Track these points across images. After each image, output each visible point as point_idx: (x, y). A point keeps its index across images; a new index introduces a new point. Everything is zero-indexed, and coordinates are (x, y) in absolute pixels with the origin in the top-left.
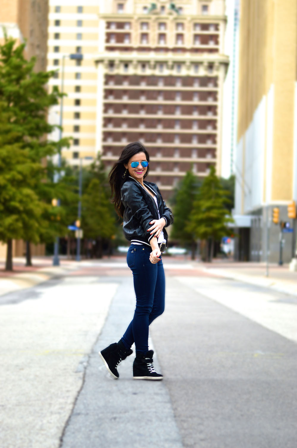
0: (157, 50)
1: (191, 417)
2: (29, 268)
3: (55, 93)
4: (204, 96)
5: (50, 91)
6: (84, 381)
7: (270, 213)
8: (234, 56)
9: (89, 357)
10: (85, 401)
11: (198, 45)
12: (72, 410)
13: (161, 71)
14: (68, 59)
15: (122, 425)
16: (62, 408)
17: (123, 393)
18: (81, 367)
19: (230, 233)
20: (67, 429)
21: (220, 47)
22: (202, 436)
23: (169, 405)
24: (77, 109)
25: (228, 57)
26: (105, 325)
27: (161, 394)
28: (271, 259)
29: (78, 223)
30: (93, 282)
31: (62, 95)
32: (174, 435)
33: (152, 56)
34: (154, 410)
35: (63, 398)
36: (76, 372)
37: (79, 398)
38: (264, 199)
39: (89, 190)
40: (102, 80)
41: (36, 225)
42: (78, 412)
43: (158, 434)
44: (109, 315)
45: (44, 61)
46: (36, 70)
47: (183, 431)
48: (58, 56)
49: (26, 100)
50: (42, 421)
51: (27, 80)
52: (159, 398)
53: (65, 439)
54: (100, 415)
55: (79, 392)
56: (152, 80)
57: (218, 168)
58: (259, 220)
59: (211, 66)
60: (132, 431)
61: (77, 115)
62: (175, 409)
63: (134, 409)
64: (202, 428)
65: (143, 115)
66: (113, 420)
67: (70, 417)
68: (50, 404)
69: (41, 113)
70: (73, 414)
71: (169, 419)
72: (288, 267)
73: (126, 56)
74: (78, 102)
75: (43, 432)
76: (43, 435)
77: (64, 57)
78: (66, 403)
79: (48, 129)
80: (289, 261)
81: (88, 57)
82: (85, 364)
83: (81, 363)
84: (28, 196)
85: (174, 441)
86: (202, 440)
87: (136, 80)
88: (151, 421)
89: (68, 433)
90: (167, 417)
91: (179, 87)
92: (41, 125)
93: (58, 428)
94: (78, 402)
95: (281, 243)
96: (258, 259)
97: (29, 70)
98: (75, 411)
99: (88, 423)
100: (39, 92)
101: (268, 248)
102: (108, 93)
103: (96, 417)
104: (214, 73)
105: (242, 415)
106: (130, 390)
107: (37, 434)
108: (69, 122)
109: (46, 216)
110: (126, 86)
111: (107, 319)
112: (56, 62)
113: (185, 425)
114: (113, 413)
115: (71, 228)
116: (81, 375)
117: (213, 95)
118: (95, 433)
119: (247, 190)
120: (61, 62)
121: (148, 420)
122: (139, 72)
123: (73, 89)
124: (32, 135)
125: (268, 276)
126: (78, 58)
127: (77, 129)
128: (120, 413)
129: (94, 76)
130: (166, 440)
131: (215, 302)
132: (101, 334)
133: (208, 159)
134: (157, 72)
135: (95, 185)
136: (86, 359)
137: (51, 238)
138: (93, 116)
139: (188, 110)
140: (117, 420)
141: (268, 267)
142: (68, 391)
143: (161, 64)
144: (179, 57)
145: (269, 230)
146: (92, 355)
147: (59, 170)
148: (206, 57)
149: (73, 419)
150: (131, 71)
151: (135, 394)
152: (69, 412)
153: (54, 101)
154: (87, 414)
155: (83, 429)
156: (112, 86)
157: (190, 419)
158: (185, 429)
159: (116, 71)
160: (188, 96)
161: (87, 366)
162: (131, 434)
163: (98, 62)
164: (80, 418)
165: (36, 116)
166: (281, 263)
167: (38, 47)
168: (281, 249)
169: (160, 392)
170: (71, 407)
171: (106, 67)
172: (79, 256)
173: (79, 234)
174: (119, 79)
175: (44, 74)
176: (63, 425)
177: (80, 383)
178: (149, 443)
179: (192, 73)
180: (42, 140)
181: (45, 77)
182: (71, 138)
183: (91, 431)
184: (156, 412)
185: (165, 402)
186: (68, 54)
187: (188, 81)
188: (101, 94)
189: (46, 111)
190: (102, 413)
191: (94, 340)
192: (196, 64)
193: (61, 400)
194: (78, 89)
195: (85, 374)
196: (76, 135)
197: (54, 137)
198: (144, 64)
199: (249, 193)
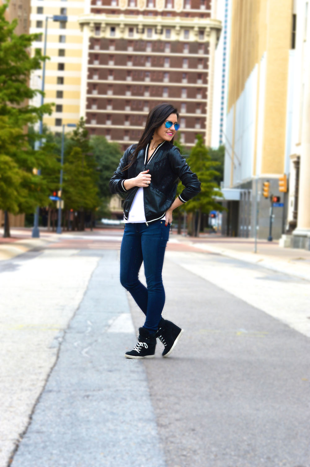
0: (145, 13)
1: (167, 396)
2: (7, 240)
3: (38, 57)
4: (194, 62)
5: (33, 55)
6: (58, 357)
7: (260, 186)
8: (226, 21)
9: (65, 332)
10: (58, 378)
11: (188, 9)
12: (44, 387)
13: (149, 36)
14: (51, 21)
15: (95, 403)
16: (33, 385)
17: (98, 371)
18: (56, 343)
19: (218, 206)
20: (37, 407)
21: (212, 11)
22: (178, 416)
23: (145, 384)
24: (61, 74)
25: (220, 22)
26: (83, 299)
27: (138, 372)
28: (259, 235)
29: (60, 193)
30: (73, 255)
31: (44, 59)
32: (149, 415)
33: (140, 20)
34: (129, 388)
35: (36, 374)
36: (50, 348)
37: (52, 375)
38: (255, 173)
39: (70, 158)
40: (87, 43)
41: (15, 193)
42: (50, 389)
43: (131, 413)
44: (88, 289)
45: (27, 23)
46: (17, 32)
47: (158, 411)
48: (41, 17)
49: (7, 64)
50: (11, 398)
51: (8, 42)
52: (135, 376)
53: (34, 417)
54: (73, 393)
55: (52, 369)
56: (140, 45)
57: (207, 138)
58: (249, 193)
59: (202, 31)
60: (105, 410)
61: (61, 80)
62: (151, 388)
63: (109, 387)
64: (177, 407)
65: (129, 81)
66: (86, 398)
67: (41, 394)
68: (21, 381)
69: (22, 77)
70: (45, 390)
71: (144, 398)
72: (277, 244)
73: (113, 19)
74: (61, 67)
75: (12, 409)
76: (11, 412)
77: (47, 19)
78: (38, 379)
79: (29, 94)
80: (279, 237)
81: (73, 19)
82: (60, 339)
83: (56, 338)
84: (6, 163)
85: (148, 420)
86: (177, 420)
87: (123, 44)
88: (125, 399)
89: (37, 411)
90: (142, 396)
91: (167, 52)
92: (22, 89)
93: (27, 405)
94: (51, 379)
95: (271, 218)
96: (247, 235)
97: (10, 32)
98: (47, 388)
99: (59, 401)
100: (21, 56)
101: (257, 223)
102: (93, 57)
103: (69, 395)
104: (205, 39)
105: (221, 395)
106: (106, 367)
107: (6, 411)
108: (52, 87)
109: (26, 184)
110: (112, 50)
111: (85, 294)
112: (39, 24)
113: (161, 404)
114: (86, 390)
115: (52, 198)
116: (55, 350)
117: (204, 61)
118: (66, 411)
119: (236, 163)
120: (44, 24)
121: (123, 399)
122: (126, 36)
123: (57, 52)
124: (12, 101)
125: (256, 252)
126: (62, 20)
127: (60, 94)
128: (94, 390)
129: (79, 40)
130: (140, 420)
131: (200, 278)
132: (78, 309)
133: (197, 129)
134: (145, 37)
135: (77, 153)
136: (62, 334)
137: (31, 208)
138: (77, 81)
139: (177, 77)
140: (90, 398)
141: (256, 243)
142: (40, 367)
143: (150, 28)
144: (169, 21)
145: (258, 204)
146: (67, 331)
147: (40, 137)
148: (197, 22)
149: (44, 396)
150: (118, 35)
151: (110, 371)
152: (41, 389)
153: (36, 65)
154: (59, 391)
155: (54, 407)
156: (97, 50)
157: (166, 398)
158: (160, 409)
159: (101, 35)
160: (177, 62)
161: (62, 342)
162: (104, 412)
163: (82, 25)
164: (52, 396)
165: (17, 81)
166: (270, 239)
167: (20, 7)
168: (271, 223)
169: (136, 369)
170: (42, 384)
171: (92, 31)
172: (60, 228)
173: (60, 205)
174: (105, 43)
175: (27, 37)
176: (33, 402)
177: (54, 359)
178: (122, 422)
179: (181, 38)
180: (22, 105)
181: (27, 40)
182: (53, 104)
183: (62, 409)
184: (131, 391)
185: (141, 380)
186: (51, 15)
187: (177, 46)
188: (86, 58)
189: (28, 75)
190: (75, 390)
191: (71, 315)
192: (187, 29)
193: (33, 377)
194: (62, 53)
195: (59, 350)
196: (58, 101)
197: (35, 102)
198: (131, 28)
199: (238, 165)
